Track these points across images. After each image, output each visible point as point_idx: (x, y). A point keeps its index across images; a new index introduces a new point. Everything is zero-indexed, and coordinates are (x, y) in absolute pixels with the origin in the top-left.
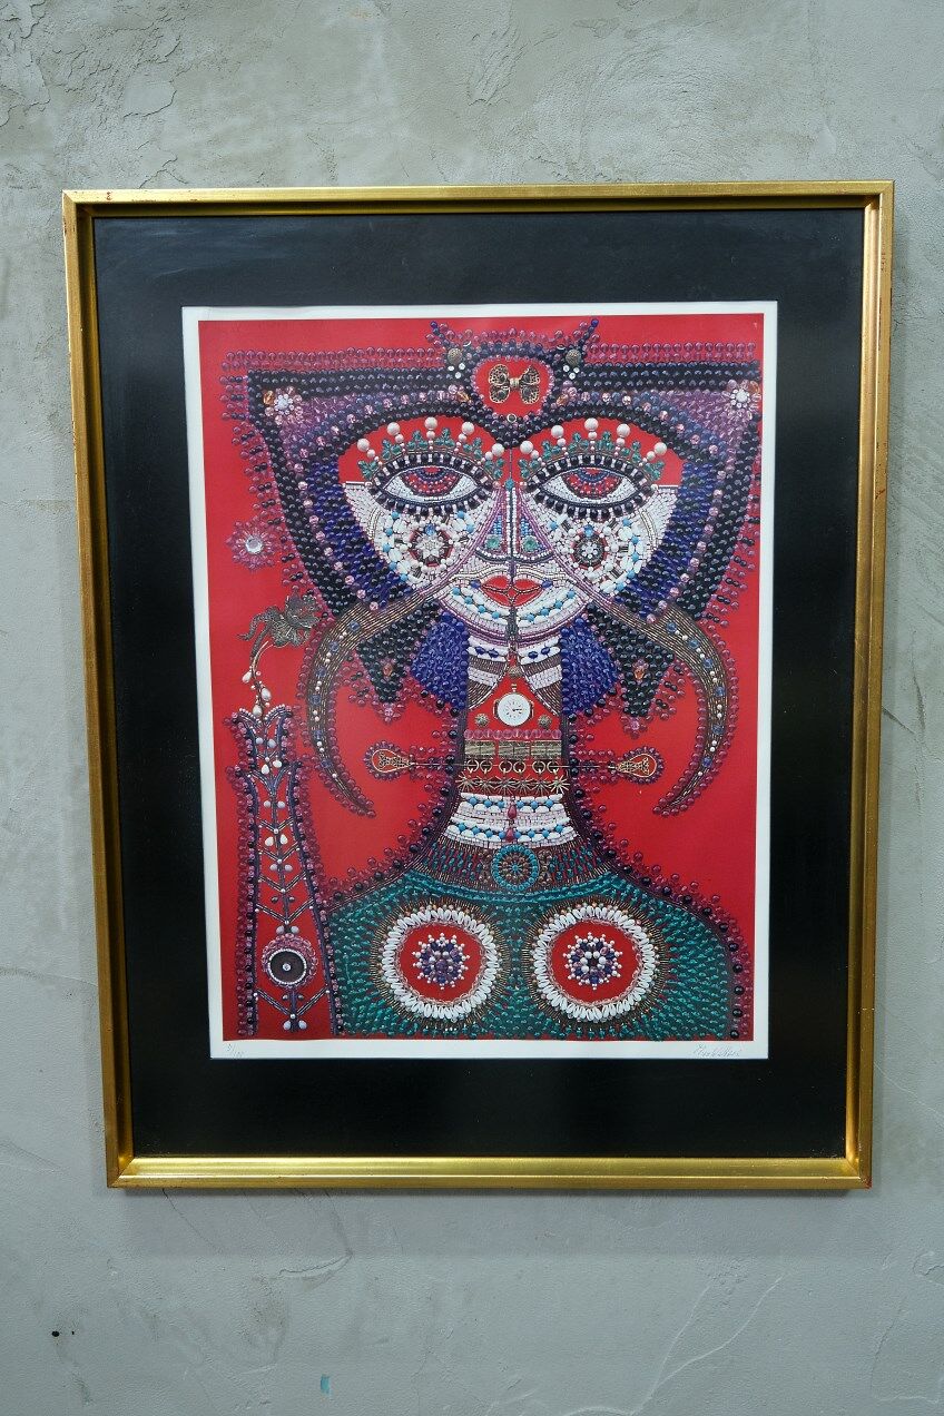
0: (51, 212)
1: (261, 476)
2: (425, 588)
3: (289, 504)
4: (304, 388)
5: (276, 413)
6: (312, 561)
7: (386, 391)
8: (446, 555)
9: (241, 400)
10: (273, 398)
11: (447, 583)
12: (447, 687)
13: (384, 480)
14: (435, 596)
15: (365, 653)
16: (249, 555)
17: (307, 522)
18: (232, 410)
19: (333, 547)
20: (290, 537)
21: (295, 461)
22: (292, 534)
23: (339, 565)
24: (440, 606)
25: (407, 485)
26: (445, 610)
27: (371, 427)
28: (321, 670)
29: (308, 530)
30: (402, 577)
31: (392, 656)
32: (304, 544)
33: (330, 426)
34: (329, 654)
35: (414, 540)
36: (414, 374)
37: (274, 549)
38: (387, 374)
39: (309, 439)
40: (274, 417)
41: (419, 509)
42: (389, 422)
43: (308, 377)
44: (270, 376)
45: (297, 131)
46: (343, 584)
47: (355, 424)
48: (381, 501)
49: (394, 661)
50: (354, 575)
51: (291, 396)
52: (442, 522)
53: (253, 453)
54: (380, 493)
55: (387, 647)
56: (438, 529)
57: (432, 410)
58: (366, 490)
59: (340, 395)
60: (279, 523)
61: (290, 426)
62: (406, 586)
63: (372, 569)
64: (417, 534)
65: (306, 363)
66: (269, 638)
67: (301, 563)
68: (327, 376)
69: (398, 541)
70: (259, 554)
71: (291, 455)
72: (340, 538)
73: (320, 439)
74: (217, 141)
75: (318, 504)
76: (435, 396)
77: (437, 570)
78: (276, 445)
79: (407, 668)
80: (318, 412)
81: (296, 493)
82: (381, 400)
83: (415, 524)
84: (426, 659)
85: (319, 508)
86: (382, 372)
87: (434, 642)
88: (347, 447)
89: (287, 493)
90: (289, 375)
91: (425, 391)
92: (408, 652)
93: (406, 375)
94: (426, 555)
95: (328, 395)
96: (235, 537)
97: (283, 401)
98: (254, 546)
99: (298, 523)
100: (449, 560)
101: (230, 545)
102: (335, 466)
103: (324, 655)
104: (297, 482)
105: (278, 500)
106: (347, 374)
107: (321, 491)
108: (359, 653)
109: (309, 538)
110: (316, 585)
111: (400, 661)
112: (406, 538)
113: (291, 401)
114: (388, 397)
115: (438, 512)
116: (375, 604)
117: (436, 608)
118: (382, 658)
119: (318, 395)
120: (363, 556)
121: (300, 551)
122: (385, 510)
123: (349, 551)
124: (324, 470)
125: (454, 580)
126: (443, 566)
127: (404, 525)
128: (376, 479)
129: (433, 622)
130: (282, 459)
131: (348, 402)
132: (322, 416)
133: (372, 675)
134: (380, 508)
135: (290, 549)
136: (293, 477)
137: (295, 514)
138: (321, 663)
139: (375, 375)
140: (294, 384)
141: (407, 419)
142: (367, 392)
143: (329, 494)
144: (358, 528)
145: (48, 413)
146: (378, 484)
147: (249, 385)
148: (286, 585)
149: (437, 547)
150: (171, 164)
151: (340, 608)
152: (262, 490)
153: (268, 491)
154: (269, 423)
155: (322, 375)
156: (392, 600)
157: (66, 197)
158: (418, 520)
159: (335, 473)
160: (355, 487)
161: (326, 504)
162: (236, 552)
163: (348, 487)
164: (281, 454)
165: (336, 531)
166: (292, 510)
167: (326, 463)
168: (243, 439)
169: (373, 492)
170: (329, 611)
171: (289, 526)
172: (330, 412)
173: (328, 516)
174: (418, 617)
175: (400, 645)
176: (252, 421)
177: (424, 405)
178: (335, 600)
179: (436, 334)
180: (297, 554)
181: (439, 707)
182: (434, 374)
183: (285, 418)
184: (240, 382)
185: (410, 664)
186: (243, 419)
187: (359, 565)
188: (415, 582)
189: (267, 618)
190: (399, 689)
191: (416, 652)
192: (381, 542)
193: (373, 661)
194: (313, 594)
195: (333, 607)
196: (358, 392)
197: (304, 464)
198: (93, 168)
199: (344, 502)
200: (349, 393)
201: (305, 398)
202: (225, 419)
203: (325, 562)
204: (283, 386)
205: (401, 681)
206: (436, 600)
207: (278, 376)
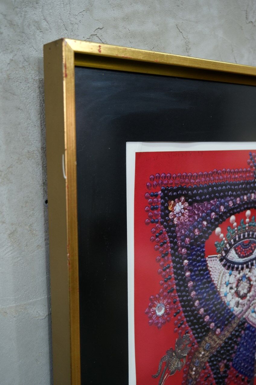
0: (11, 56)
1: (164, 261)
2: (240, 313)
3: (178, 276)
4: (190, 197)
5: (175, 216)
6: (188, 311)
7: (230, 196)
8: (249, 291)
9: (157, 209)
10: (174, 205)
11: (249, 307)
12: (247, 368)
13: (227, 252)
14: (244, 316)
15: (212, 361)
16: (158, 317)
17: (187, 286)
18: (151, 217)
19: (199, 299)
20: (178, 299)
21: (183, 247)
22: (179, 296)
23: (202, 310)
24: (246, 322)
25: (237, 253)
26: (248, 323)
27: (222, 219)
28: (190, 380)
29: (187, 291)
30: (232, 309)
31: (224, 359)
32: (184, 301)
33: (202, 221)
34: (194, 369)
35: (237, 286)
36: (242, 184)
37: (170, 309)
38: (231, 185)
39: (191, 231)
40: (173, 219)
41: (240, 266)
42: (231, 215)
43: (192, 190)
44: (173, 190)
45: (171, 22)
46: (204, 321)
47: (215, 219)
48: (224, 265)
49: (225, 361)
50: (209, 315)
51: (183, 203)
52: (250, 271)
53: (161, 246)
54: (224, 261)
55: (223, 354)
56: (247, 276)
57: (249, 206)
58: (218, 260)
59: (208, 200)
60: (172, 291)
61: (182, 223)
62: (233, 314)
63: (218, 309)
64: (239, 281)
65: (192, 181)
66: (168, 371)
67: (183, 314)
68: (203, 189)
69: (231, 288)
70: (163, 315)
71: (181, 243)
72: (204, 293)
73: (196, 230)
74: (127, 19)
75: (193, 273)
76: (251, 197)
77: (245, 301)
78: (173, 238)
79: (231, 364)
80: (196, 212)
81: (182, 268)
82: (228, 202)
83: (238, 276)
84: (239, 355)
85: (193, 275)
86: (229, 184)
87: (243, 343)
88: (211, 233)
89: (178, 269)
90: (182, 189)
91: (246, 194)
92: (232, 354)
93: (238, 185)
94: (242, 293)
95: (202, 201)
96: (150, 307)
97: (178, 207)
98: (160, 311)
99: (182, 288)
100: (251, 293)
101: (148, 313)
102: (203, 247)
103: (192, 371)
104: (183, 260)
105: (173, 275)
106: (212, 187)
107: (196, 264)
108: (209, 362)
109: (187, 296)
110: (190, 326)
111: (228, 361)
112: (234, 285)
113: (182, 207)
114: (232, 200)
115: (247, 267)
116: (219, 330)
117: (243, 323)
118: (220, 361)
119: (197, 201)
120: (213, 302)
121: (183, 306)
122: (226, 271)
123: (207, 300)
124: (198, 250)
125: (252, 305)
126: (248, 298)
127: (232, 278)
128: (223, 252)
129: (243, 332)
130: (176, 247)
131: (212, 205)
132: (198, 215)
133: (215, 374)
134: (223, 269)
135: (178, 307)
136: (181, 258)
137: (181, 283)
138: (191, 375)
139: (226, 186)
140: (185, 195)
141: (238, 212)
142: (222, 197)
143: (199, 266)
144: (213, 284)
145: (9, 232)
146: (224, 255)
147: (162, 198)
148: (177, 331)
149: (247, 287)
150: (100, 31)
151: (201, 338)
152: (164, 270)
153: (168, 270)
154: (171, 224)
155: (200, 188)
156: (226, 325)
157: (66, 45)
158: (239, 273)
159: (203, 252)
160: (213, 259)
161: (197, 273)
162: (151, 318)
163: (209, 259)
164: (176, 244)
165: (202, 289)
166: (180, 280)
167: (198, 246)
168: (157, 237)
169: (221, 260)
170: (196, 341)
171: (178, 291)
172: (203, 212)
173: (198, 280)
174: (236, 331)
175: (228, 351)
176: (162, 223)
177: (247, 203)
178: (198, 333)
179: (251, 159)
180: (181, 309)
181: (243, 380)
182: (250, 183)
183: (179, 219)
184: (156, 196)
185: (232, 361)
186: (157, 222)
187: (212, 308)
188: (237, 310)
189: (167, 358)
190: (226, 377)
191: (235, 352)
192: (223, 290)
193: (216, 365)
194: (188, 333)
195: (196, 338)
196: (218, 198)
197: (187, 248)
198: (44, 24)
199: (207, 269)
200: (213, 199)
201: (190, 204)
202: (148, 223)
203: (194, 310)
204: (179, 197)
205: (228, 372)
206: (245, 319)
207: (177, 190)
